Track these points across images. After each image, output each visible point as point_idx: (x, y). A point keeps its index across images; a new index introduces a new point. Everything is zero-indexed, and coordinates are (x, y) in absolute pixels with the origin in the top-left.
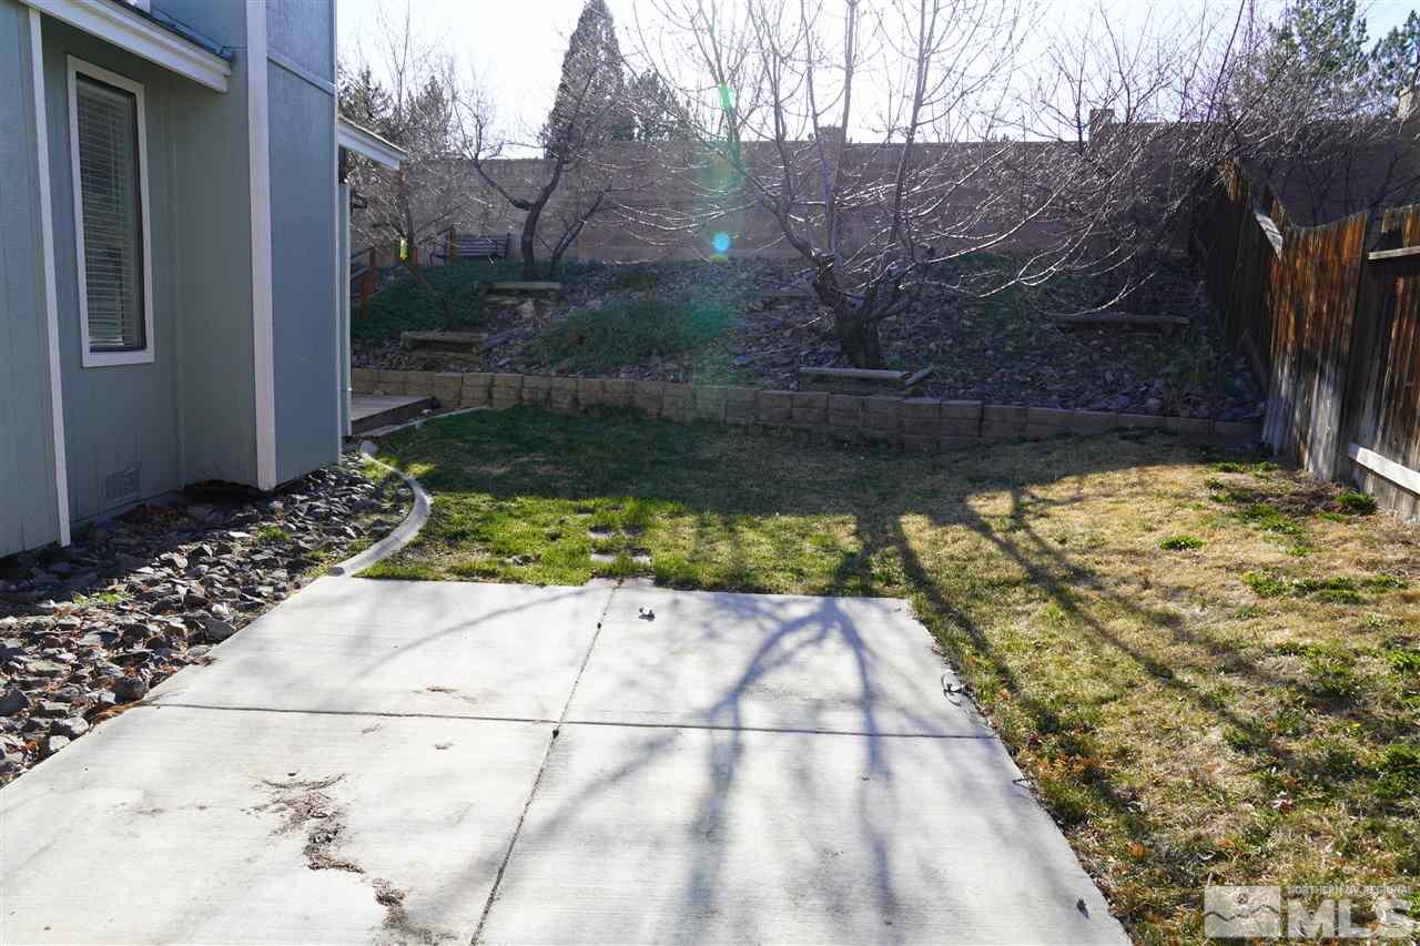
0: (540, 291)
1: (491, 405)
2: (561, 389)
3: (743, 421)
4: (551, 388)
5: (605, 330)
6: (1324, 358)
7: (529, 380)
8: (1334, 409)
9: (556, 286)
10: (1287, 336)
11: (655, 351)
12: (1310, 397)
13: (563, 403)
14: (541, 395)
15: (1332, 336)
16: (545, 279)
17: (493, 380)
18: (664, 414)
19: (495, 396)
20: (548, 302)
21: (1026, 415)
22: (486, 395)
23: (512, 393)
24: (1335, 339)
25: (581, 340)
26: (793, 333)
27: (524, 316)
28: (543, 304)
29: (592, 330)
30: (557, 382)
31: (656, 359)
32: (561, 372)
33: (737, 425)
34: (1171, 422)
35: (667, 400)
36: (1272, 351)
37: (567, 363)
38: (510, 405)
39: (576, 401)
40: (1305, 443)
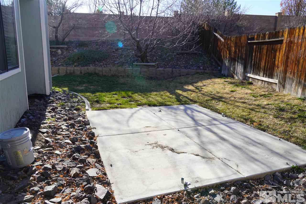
0: (61, 47)
1: (59, 74)
2: (77, 70)
3: (122, 75)
4: (74, 70)
5: (84, 56)
6: (238, 59)
7: (69, 68)
8: (242, 67)
9: (66, 46)
10: (227, 55)
11: (96, 61)
12: (235, 65)
13: (78, 73)
14: (72, 71)
15: (240, 55)
16: (61, 45)
17: (59, 69)
18: (104, 74)
19: (60, 72)
20: (64, 50)
21: (180, 71)
22: (58, 72)
23: (64, 71)
24: (240, 56)
25: (78, 59)
26: (125, 56)
27: (59, 54)
28: (63, 51)
29: (81, 57)
30: (76, 68)
31: (97, 63)
32: (75, 66)
33: (121, 76)
34: (206, 71)
35: (104, 72)
36: (222, 58)
37: (75, 64)
38: (65, 74)
39: (81, 73)
40: (234, 74)
